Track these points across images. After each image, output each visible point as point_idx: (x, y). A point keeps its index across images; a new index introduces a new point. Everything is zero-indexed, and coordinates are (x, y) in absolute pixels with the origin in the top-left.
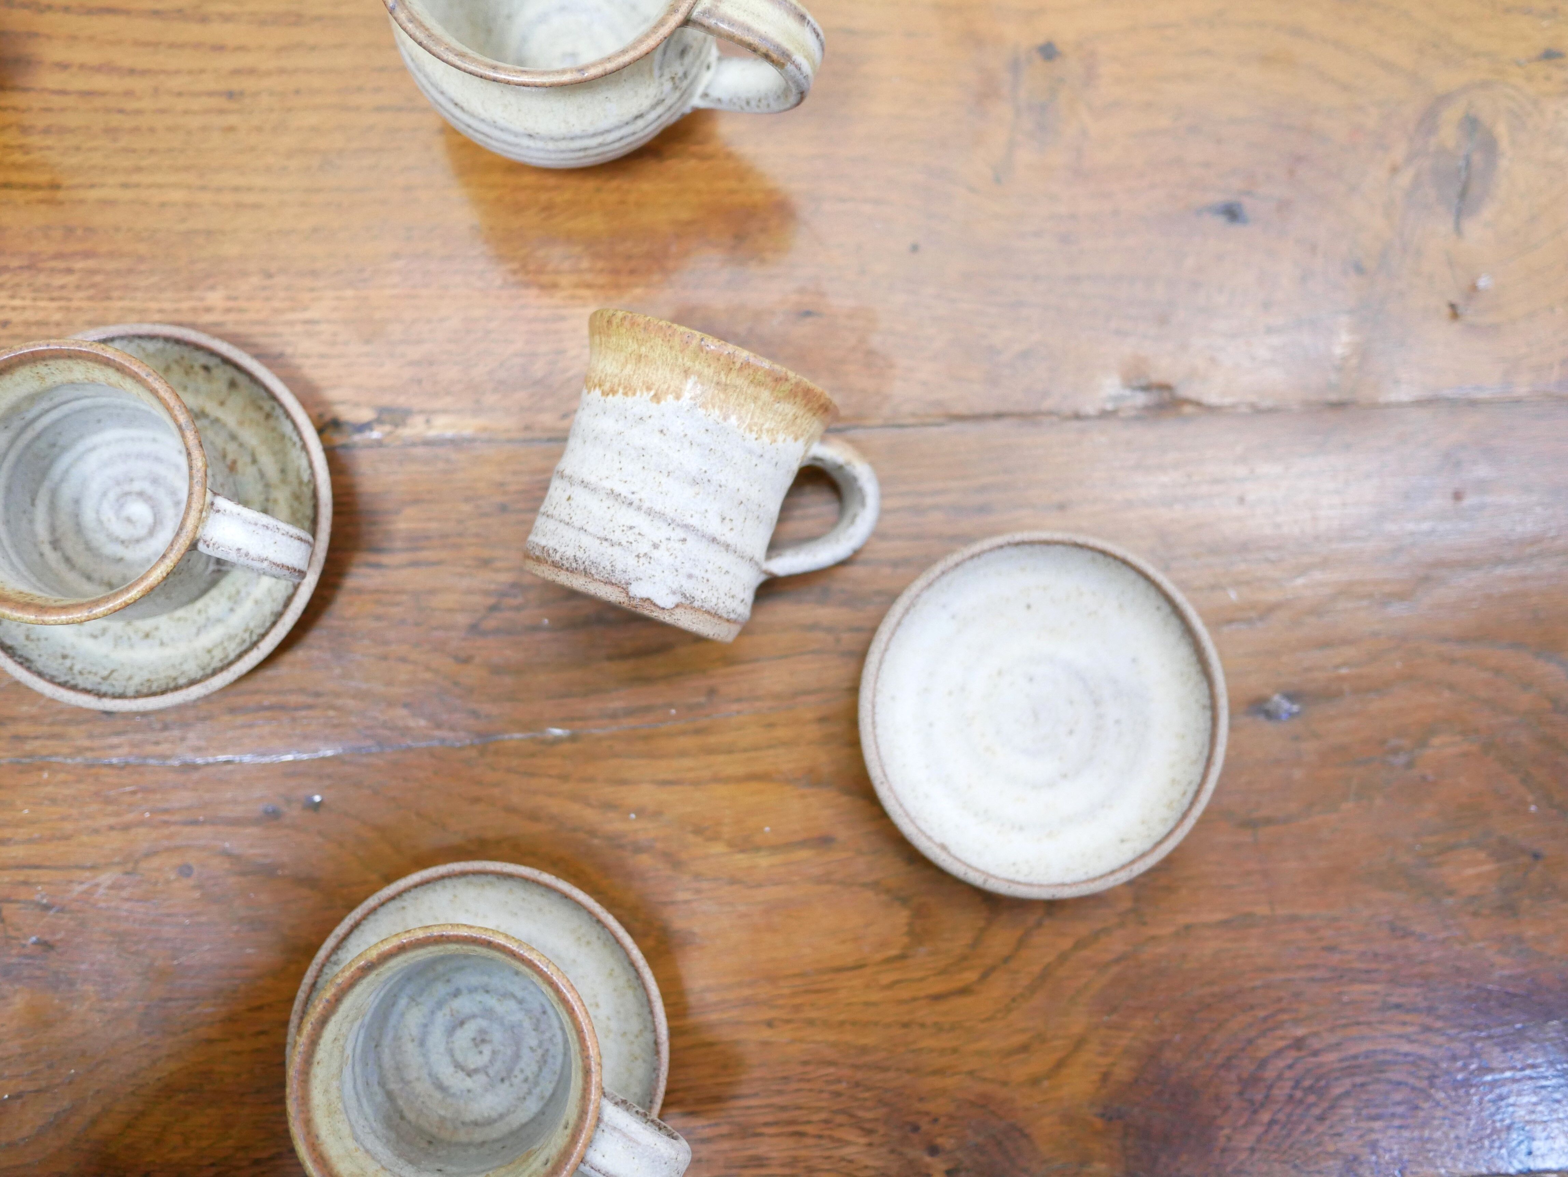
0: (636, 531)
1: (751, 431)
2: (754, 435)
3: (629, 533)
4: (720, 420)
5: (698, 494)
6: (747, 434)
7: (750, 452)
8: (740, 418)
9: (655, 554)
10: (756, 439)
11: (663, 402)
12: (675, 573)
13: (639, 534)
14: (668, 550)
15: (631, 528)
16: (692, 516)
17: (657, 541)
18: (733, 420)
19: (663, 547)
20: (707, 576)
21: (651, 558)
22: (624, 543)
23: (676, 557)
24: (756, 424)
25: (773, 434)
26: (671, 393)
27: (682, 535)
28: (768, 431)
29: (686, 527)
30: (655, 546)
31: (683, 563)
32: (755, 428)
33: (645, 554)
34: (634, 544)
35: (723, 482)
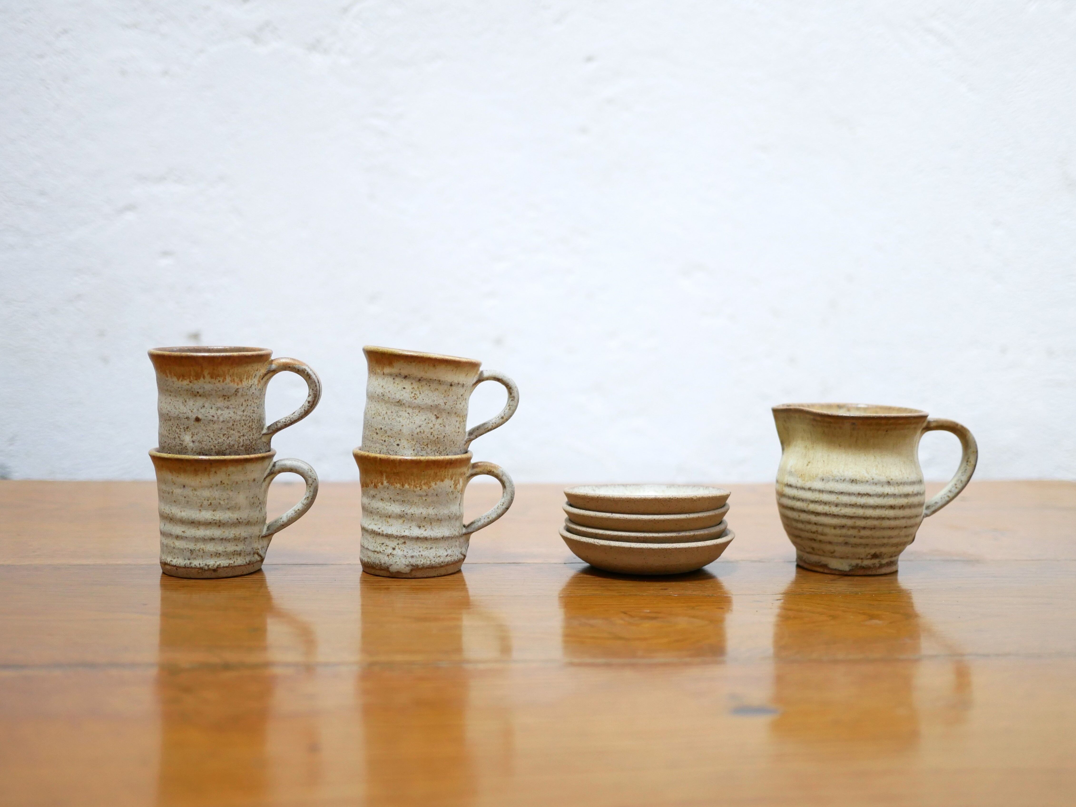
0: (385, 544)
1: (416, 487)
2: (419, 489)
3: (382, 546)
4: (401, 488)
5: (404, 521)
6: (415, 489)
7: (421, 496)
8: (409, 484)
9: (395, 552)
10: (420, 490)
11: (378, 487)
12: (405, 558)
13: (386, 546)
14: (399, 549)
15: (383, 544)
16: (404, 532)
17: (394, 547)
18: (407, 486)
19: (397, 548)
20: (420, 554)
21: (393, 554)
22: (382, 551)
23: (404, 551)
24: (417, 484)
25: (427, 484)
26: (379, 483)
27: (403, 541)
28: (424, 484)
29: (403, 537)
30: (394, 549)
31: (407, 552)
32: (418, 486)
33: (391, 554)
34: (385, 550)
35: (413, 513)
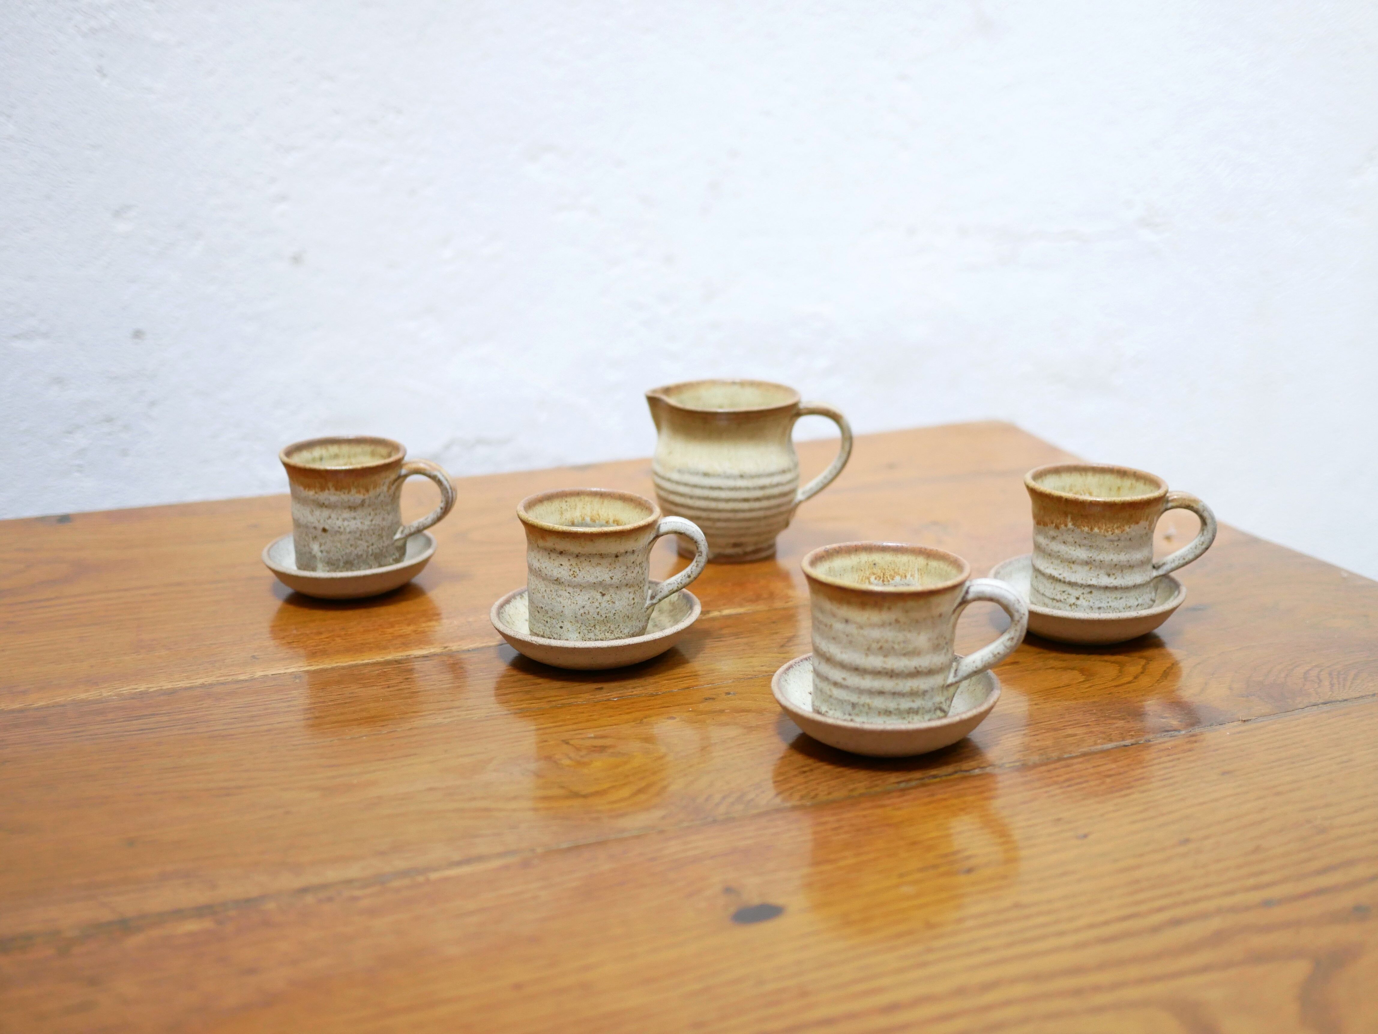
0: (1066, 593)
1: (1108, 532)
2: (1110, 533)
3: (1064, 594)
4: (1089, 531)
5: (1091, 568)
6: (1106, 534)
7: (1112, 541)
8: (1099, 528)
9: (1078, 602)
10: (1112, 534)
11: (1060, 529)
12: (1091, 609)
13: (1069, 594)
14: (1084, 599)
15: (1064, 592)
16: (1091, 580)
17: (1078, 596)
18: (1096, 530)
19: (1081, 598)
20: (1108, 605)
21: (1077, 605)
22: (1062, 600)
23: (1089, 601)
24: (1109, 528)
25: (1120, 528)
26: (1062, 524)
27: (1089, 590)
28: (1117, 528)
29: (1089, 586)
30: (1078, 598)
31: (1094, 603)
32: (1109, 530)
33: (1074, 604)
34: (1067, 600)
35: (1102, 559)
